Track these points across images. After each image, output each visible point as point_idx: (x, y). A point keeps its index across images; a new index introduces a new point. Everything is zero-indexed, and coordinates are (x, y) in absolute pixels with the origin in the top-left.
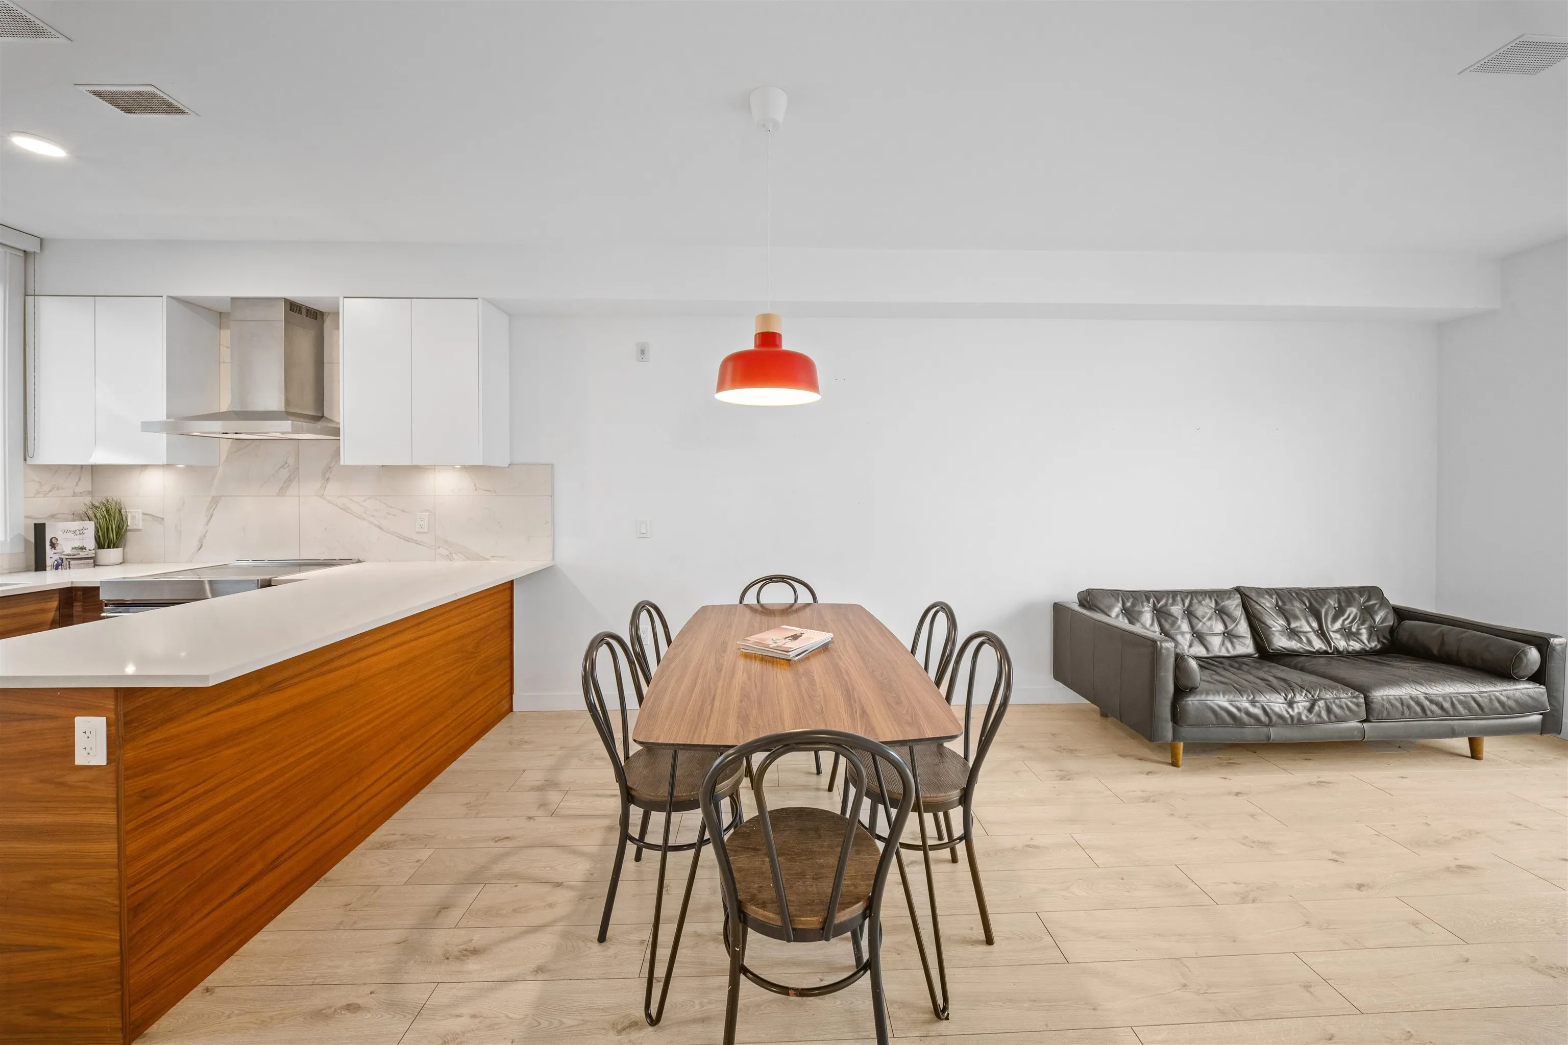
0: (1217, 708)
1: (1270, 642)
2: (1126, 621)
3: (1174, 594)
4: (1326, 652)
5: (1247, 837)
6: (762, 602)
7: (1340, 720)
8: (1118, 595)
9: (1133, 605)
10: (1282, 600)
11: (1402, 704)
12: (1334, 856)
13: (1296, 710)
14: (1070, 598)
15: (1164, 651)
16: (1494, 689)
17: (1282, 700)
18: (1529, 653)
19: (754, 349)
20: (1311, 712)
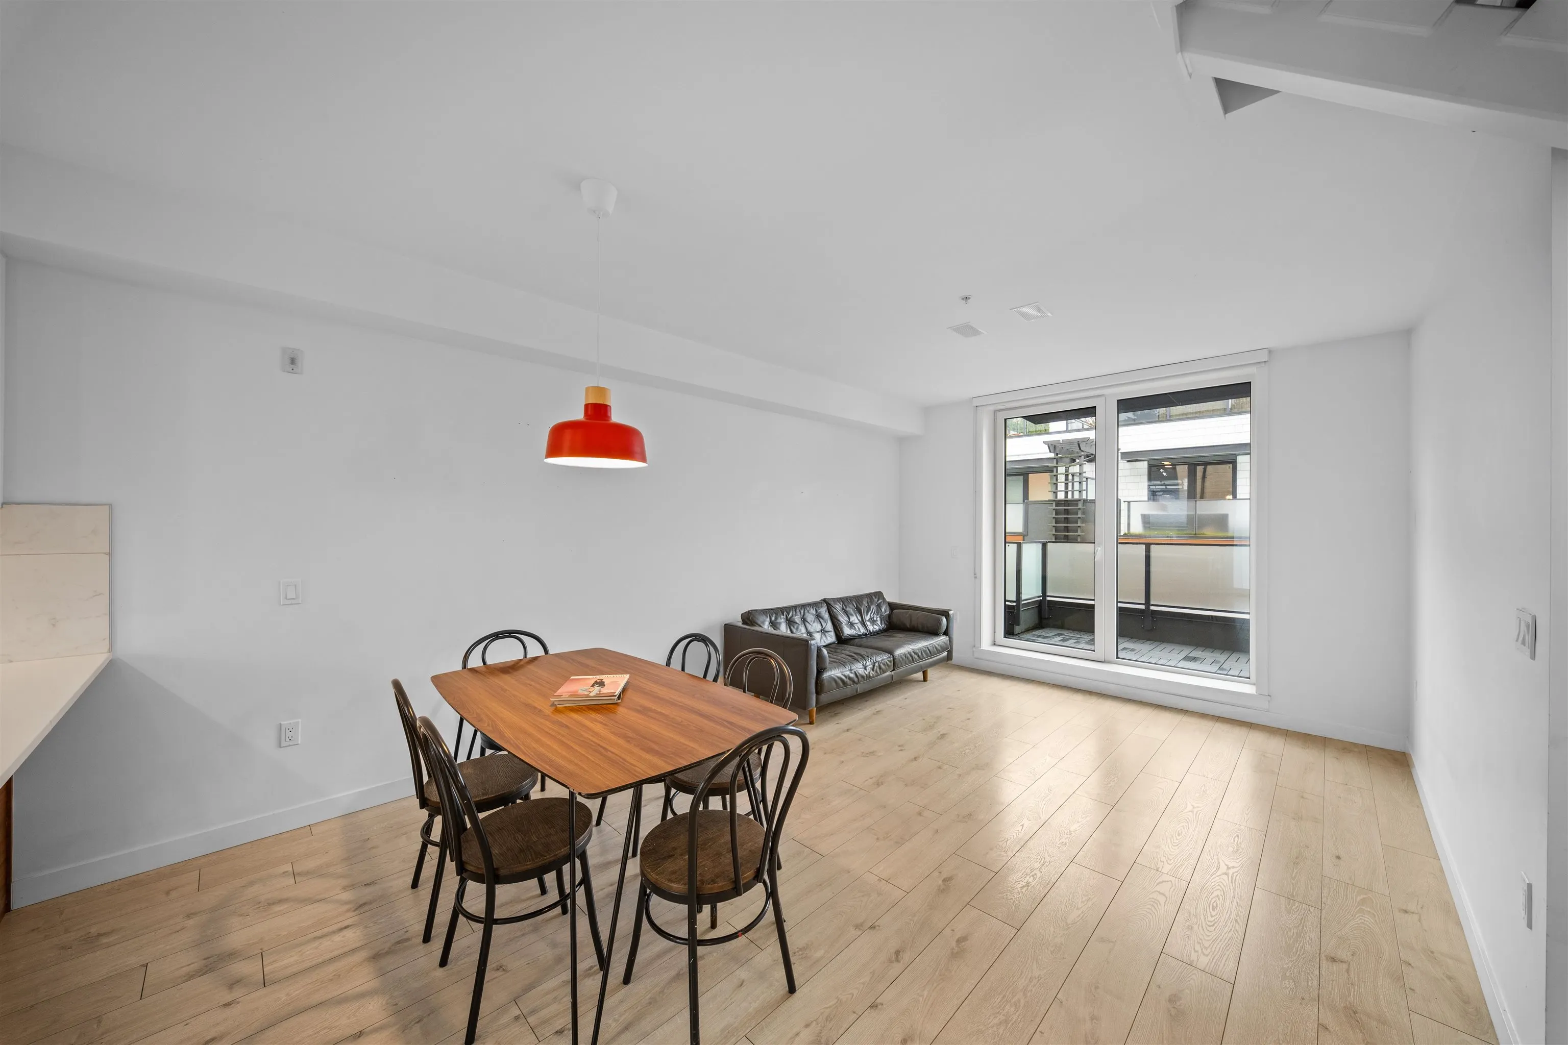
0: (836, 678)
1: (843, 633)
2: (772, 629)
3: (795, 608)
4: (866, 634)
5: (863, 752)
6: (489, 662)
7: (884, 672)
8: (767, 612)
9: (776, 619)
10: (845, 605)
11: (906, 657)
12: (900, 748)
13: (868, 671)
14: (737, 620)
15: (812, 647)
16: (934, 642)
17: (862, 667)
18: (942, 620)
19: (584, 420)
20: (873, 670)
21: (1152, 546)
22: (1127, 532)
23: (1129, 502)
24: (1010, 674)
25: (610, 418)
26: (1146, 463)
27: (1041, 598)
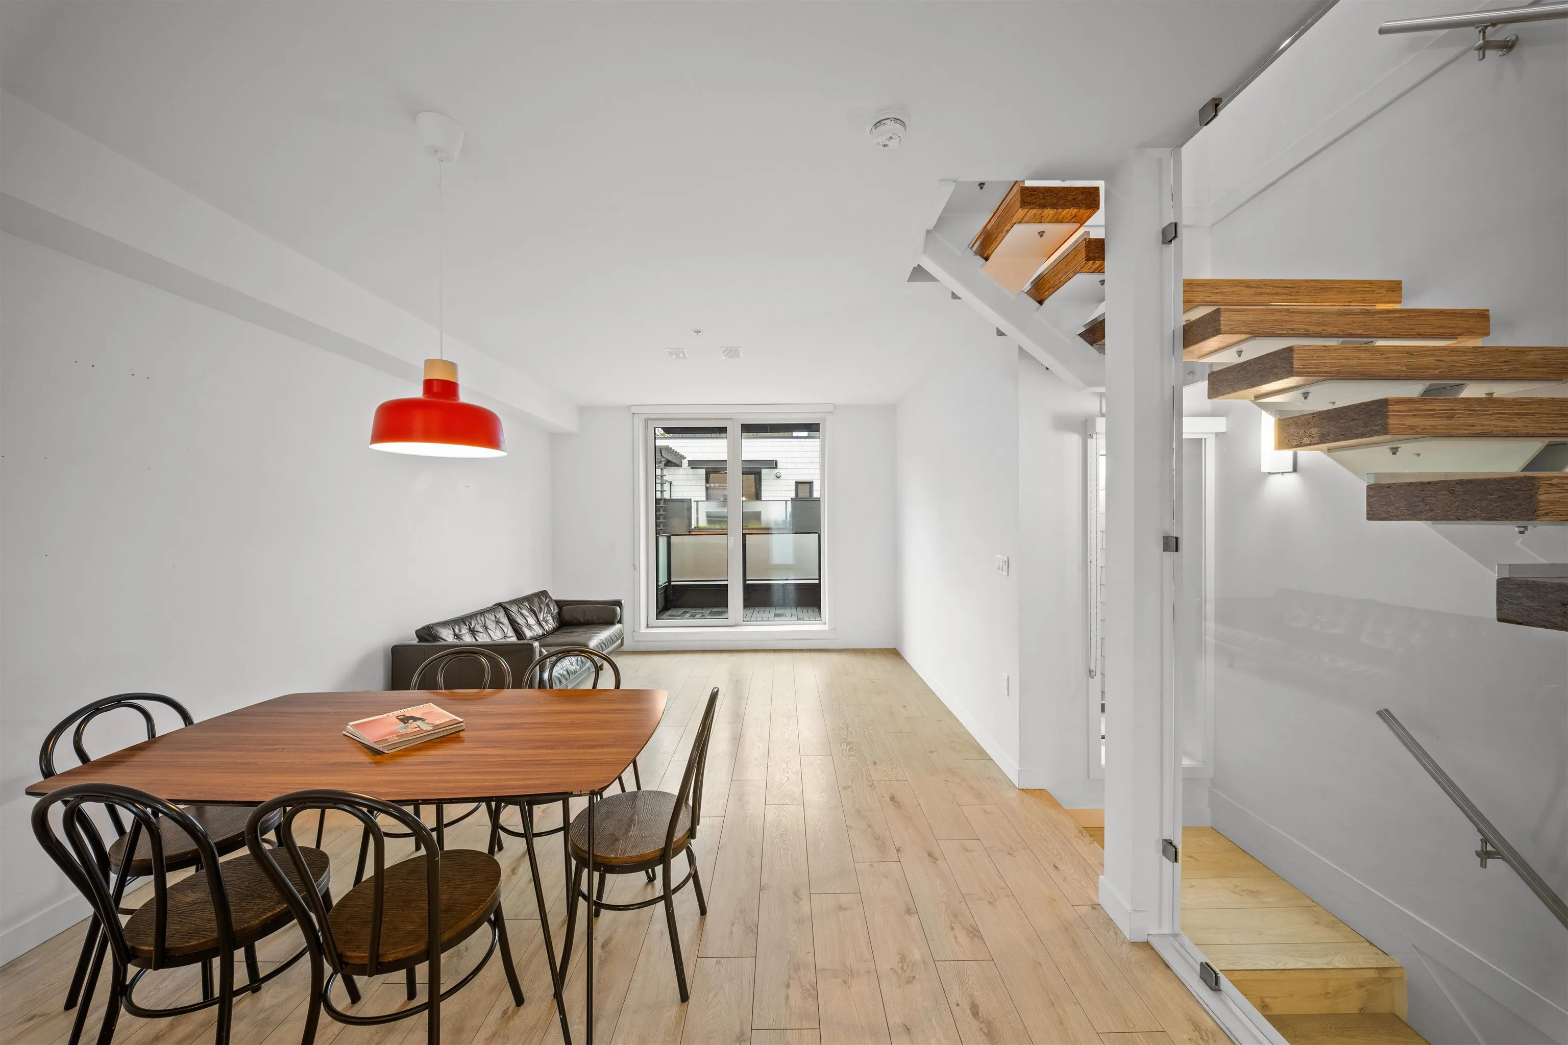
1: (523, 633)
2: (457, 640)
3: (474, 615)
4: (545, 634)
8: (447, 623)
9: (457, 629)
10: (519, 607)
16: (613, 630)
18: (617, 610)
19: (423, 397)
20: (578, 665)
21: (747, 536)
22: (696, 526)
23: (697, 502)
24: (666, 650)
25: (458, 398)
26: (704, 470)
27: (667, 584)
